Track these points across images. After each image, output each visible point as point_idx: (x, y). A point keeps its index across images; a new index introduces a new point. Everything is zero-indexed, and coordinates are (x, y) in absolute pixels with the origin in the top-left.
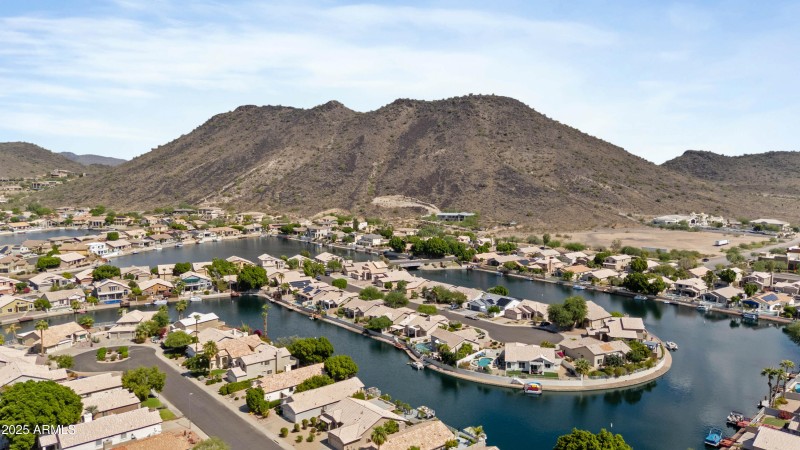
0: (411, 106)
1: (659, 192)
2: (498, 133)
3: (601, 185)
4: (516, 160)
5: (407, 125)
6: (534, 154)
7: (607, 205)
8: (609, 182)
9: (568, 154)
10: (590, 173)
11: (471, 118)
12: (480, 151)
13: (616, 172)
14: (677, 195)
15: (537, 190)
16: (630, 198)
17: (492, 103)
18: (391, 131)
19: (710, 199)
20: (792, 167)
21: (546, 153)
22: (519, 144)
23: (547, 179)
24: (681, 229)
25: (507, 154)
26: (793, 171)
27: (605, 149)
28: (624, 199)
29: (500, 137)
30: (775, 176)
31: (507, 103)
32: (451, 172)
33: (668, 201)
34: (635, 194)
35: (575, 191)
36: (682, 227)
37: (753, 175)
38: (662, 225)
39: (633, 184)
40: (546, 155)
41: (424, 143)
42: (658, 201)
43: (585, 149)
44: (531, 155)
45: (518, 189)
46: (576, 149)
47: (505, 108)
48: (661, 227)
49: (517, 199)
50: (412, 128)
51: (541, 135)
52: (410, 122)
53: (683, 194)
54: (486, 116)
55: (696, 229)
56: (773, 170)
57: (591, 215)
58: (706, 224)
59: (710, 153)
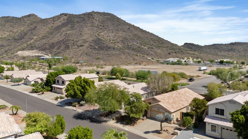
0: (66, 16)
1: (170, 51)
2: (101, 26)
3: (143, 47)
4: (105, 36)
5: (61, 23)
6: (115, 34)
7: (143, 55)
8: (147, 46)
9: (131, 35)
10: (139, 42)
11: (90, 19)
12: (89, 32)
13: (152, 43)
14: (179, 52)
15: (110, 48)
16: (155, 53)
17: (102, 15)
18: (52, 25)
19: (194, 54)
20: (222, 49)
21: (120, 34)
22: (109, 30)
23: (117, 44)
24: (178, 64)
25: (102, 34)
26: (222, 50)
27: (150, 35)
28: (153, 53)
29: (101, 27)
30: (216, 52)
31: (108, 15)
32: (70, 40)
33: (174, 54)
34: (159, 51)
35: (129, 49)
36: (179, 63)
37: (208, 51)
38: (168, 63)
39: (158, 47)
40: (120, 35)
41: (64, 29)
42: (169, 54)
43: (140, 34)
44: (113, 34)
45: (99, 47)
46: (136, 33)
47: (107, 17)
48: (168, 64)
49: (96, 52)
50: (63, 24)
51: (120, 27)
52: (63, 21)
53: (182, 52)
54: (97, 19)
55: (187, 65)
56: (215, 50)
57: (132, 59)
58: (192, 62)
59: (193, 44)
